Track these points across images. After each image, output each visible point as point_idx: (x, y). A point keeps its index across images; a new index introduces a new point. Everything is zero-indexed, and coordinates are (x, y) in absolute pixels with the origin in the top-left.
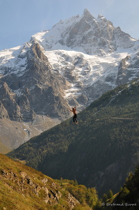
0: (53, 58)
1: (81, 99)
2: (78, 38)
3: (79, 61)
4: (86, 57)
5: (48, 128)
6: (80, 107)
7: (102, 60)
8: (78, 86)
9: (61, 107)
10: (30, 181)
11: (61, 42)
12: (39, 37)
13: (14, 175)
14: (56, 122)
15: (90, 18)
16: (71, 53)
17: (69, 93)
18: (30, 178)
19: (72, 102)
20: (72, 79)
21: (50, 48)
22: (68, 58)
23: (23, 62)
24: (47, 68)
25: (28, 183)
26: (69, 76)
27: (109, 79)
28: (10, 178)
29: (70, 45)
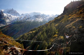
0: (5, 14)
1: (10, 22)
2: (11, 12)
3: (10, 16)
4: (12, 16)
7: (14, 17)
8: (10, 20)
9: (5, 23)
11: (7, 12)
12: (3, 10)
14: (4, 25)
15: (13, 10)
16: (9, 15)
17: (8, 21)
19: (8, 22)
20: (9, 19)
22: (8, 15)
24: (4, 16)
26: (8, 18)
27: (15, 20)
29: (9, 13)
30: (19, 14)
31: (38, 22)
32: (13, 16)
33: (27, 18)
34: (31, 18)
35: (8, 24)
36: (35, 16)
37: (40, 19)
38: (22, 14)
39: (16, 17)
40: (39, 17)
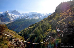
0: (10, 14)
2: (14, 12)
3: (13, 15)
5: (8, 23)
6: (13, 21)
8: (13, 18)
9: (10, 21)
12: (8, 11)
14: (9, 23)
15: (16, 11)
17: (12, 19)
19: (12, 20)
20: (12, 17)
21: (9, 13)
23: (5, 14)
27: (17, 18)
30: (20, 14)
31: (35, 19)
32: (15, 16)
33: (26, 17)
34: (30, 17)
36: (33, 15)
37: (37, 17)
38: (23, 14)
39: (18, 16)
40: (36, 16)
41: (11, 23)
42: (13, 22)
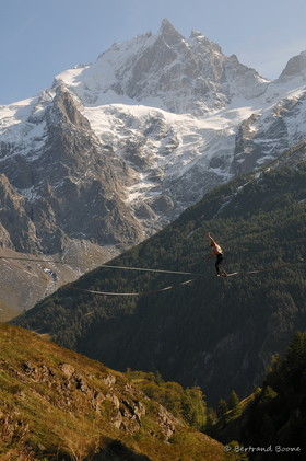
0: (100, 122)
1: (159, 205)
2: (152, 79)
3: (154, 126)
4: (169, 117)
5: (94, 266)
6: (157, 221)
7: (201, 124)
8: (153, 178)
9: (118, 222)
10: (83, 382)
11: (118, 89)
13: (50, 373)
14: (110, 253)
15: (174, 38)
16: (138, 111)
17: (134, 192)
18: (81, 377)
19: (141, 212)
20: (140, 164)
21: (92, 101)
22: (130, 121)
23: (39, 130)
24: (88, 142)
25: (79, 387)
26: (133, 157)
27: (217, 162)
28: (42, 378)
29: (134, 93)
30: (247, 74)
35: (143, 236)
41: (125, 257)
42: (162, 238)
